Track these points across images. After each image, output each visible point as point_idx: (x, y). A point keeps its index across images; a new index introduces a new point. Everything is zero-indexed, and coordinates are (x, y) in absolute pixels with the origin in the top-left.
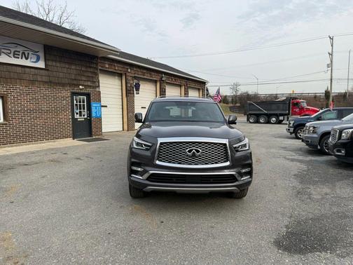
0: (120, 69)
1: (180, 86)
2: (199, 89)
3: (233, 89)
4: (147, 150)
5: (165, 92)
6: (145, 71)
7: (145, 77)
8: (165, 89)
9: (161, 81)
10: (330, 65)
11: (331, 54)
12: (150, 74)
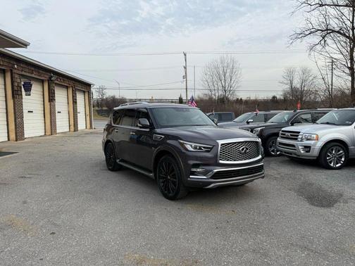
0: (5, 64)
1: (67, 87)
2: (84, 92)
3: (99, 92)
4: (208, 151)
5: (54, 93)
6: (33, 69)
7: (33, 76)
8: (54, 90)
9: (50, 81)
10: (185, 77)
11: (185, 68)
12: (39, 72)
